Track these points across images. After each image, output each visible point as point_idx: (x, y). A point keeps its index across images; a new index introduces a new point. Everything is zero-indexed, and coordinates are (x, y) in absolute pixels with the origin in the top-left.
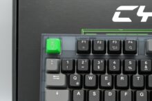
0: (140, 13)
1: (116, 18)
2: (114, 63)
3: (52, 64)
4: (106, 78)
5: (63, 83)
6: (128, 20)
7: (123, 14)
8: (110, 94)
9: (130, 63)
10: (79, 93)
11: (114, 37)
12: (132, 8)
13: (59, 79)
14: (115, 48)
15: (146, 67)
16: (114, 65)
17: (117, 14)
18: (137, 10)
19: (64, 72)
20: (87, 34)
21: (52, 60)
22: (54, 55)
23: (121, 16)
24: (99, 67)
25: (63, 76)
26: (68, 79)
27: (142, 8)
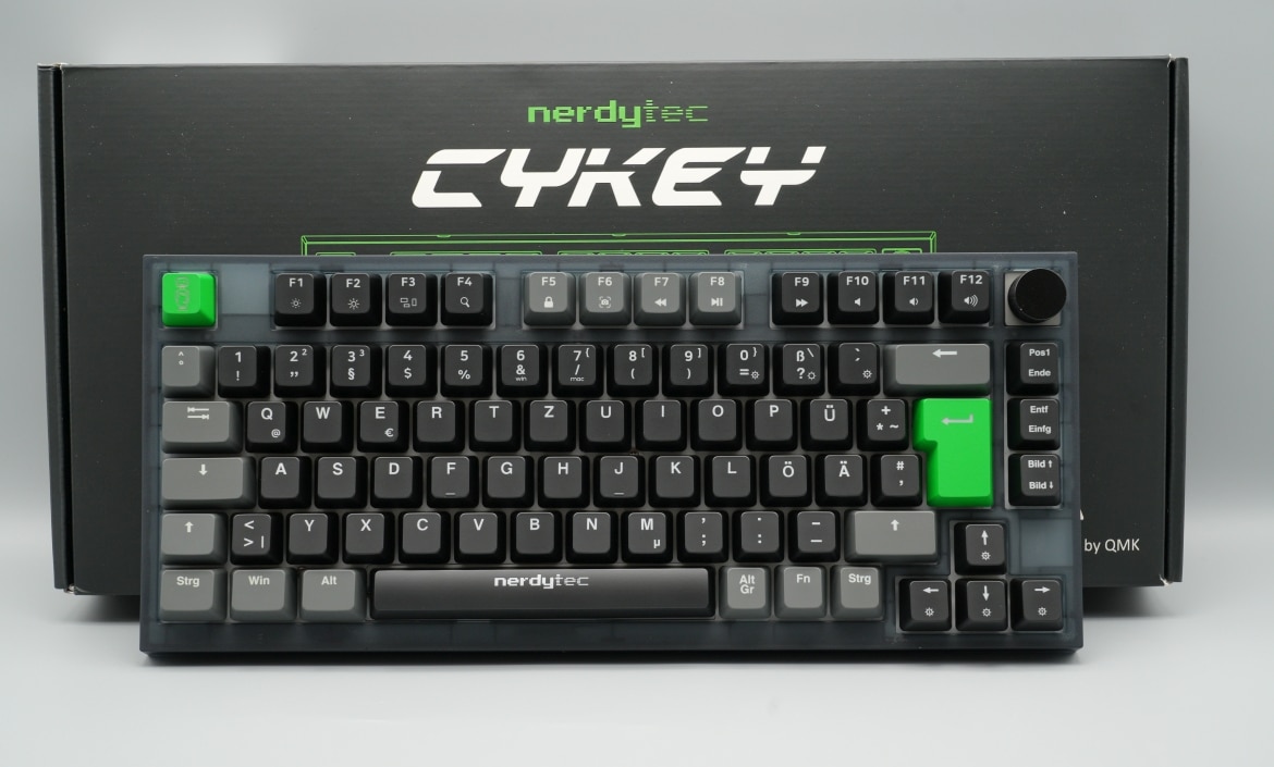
0: (512, 175)
1: (426, 194)
2: (408, 356)
3: (182, 364)
4: (379, 412)
5: (222, 433)
6: (468, 200)
7: (452, 179)
8: (394, 467)
9: (464, 355)
10: (281, 469)
11: (407, 266)
12: (482, 156)
13: (209, 419)
14: (409, 304)
15: (520, 370)
16: (408, 365)
17: (429, 179)
18: (499, 163)
19: (227, 393)
20: (315, 254)
21: (181, 351)
22: (190, 331)
23: (441, 187)
24: (351, 374)
25: (224, 407)
26: (241, 419)
27: (519, 156)
